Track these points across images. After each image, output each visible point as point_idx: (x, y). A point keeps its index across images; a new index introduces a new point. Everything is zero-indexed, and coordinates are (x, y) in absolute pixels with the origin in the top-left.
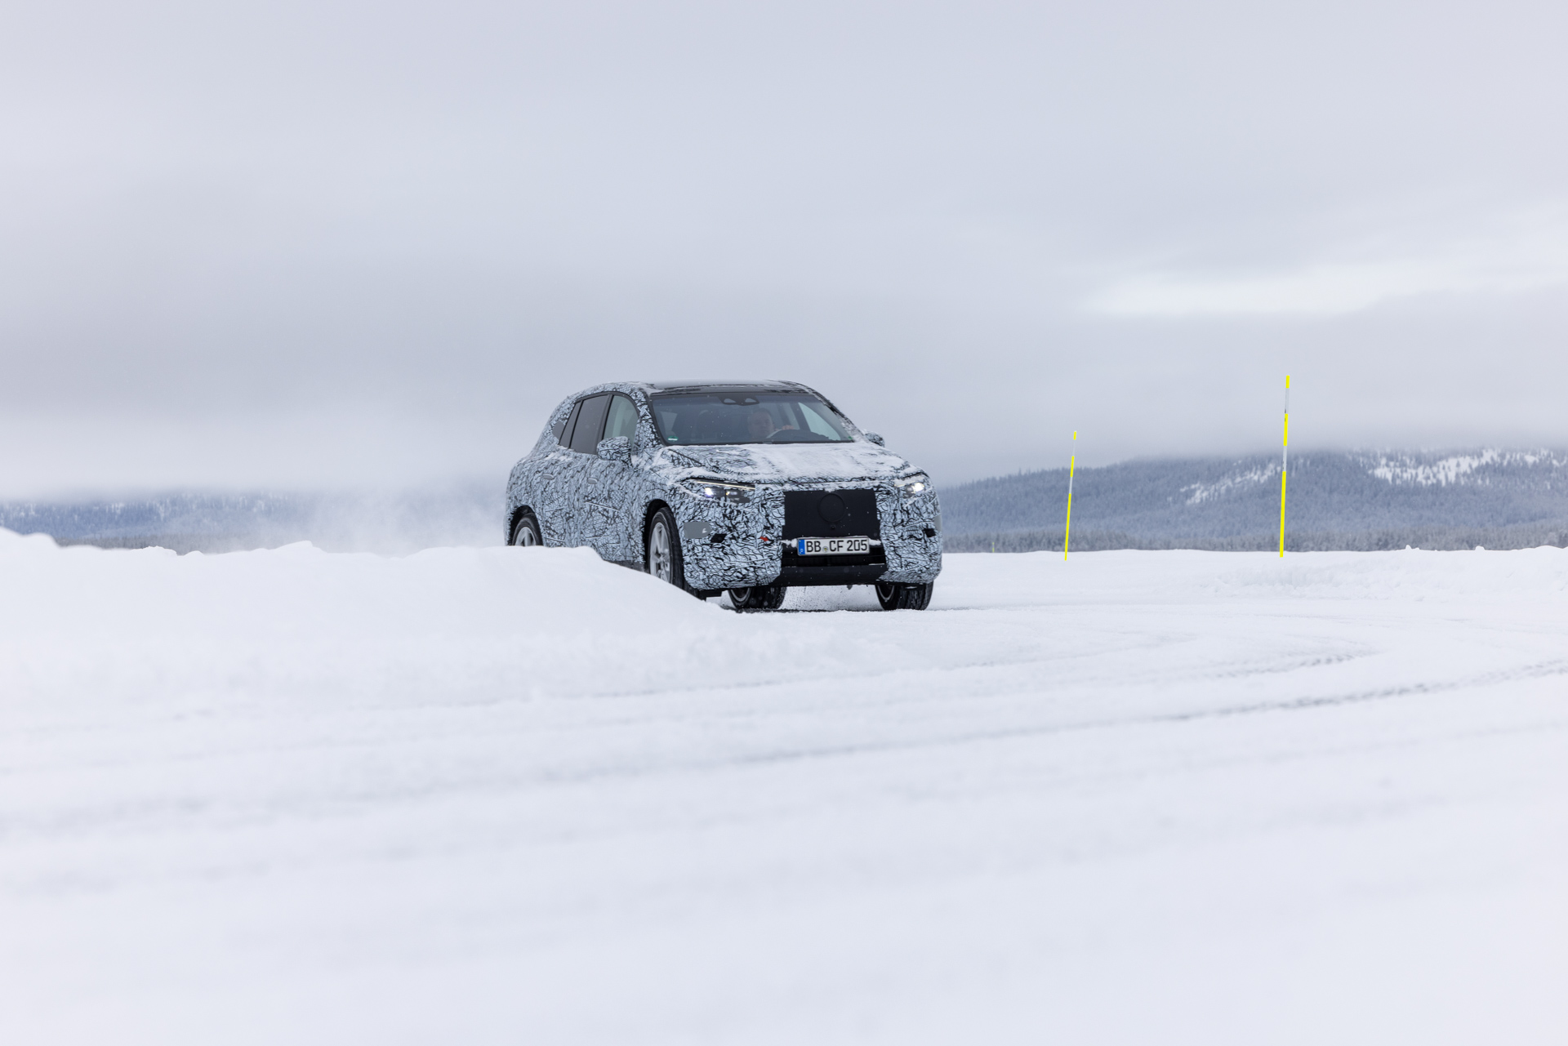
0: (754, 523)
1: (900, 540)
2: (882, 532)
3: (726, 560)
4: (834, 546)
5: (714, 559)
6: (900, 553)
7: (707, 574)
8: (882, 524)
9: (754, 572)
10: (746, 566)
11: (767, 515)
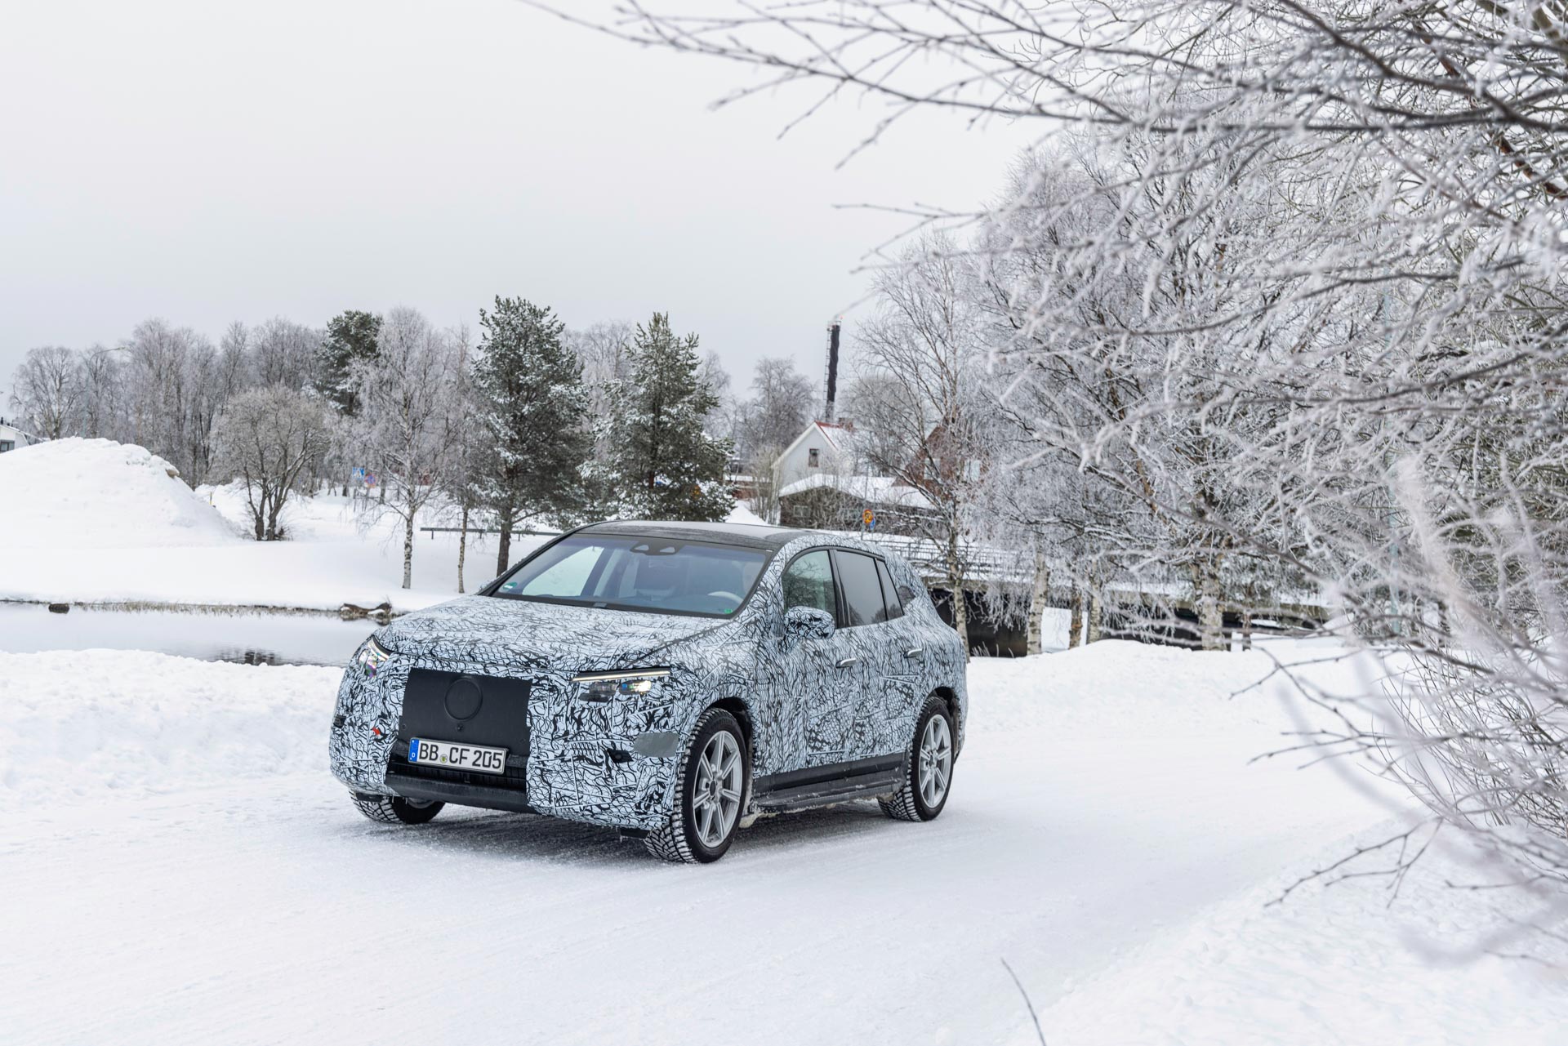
0: (370, 707)
1: (558, 761)
2: (533, 745)
3: (342, 754)
4: (456, 756)
6: (550, 781)
8: (534, 734)
9: (356, 776)
11: (385, 699)
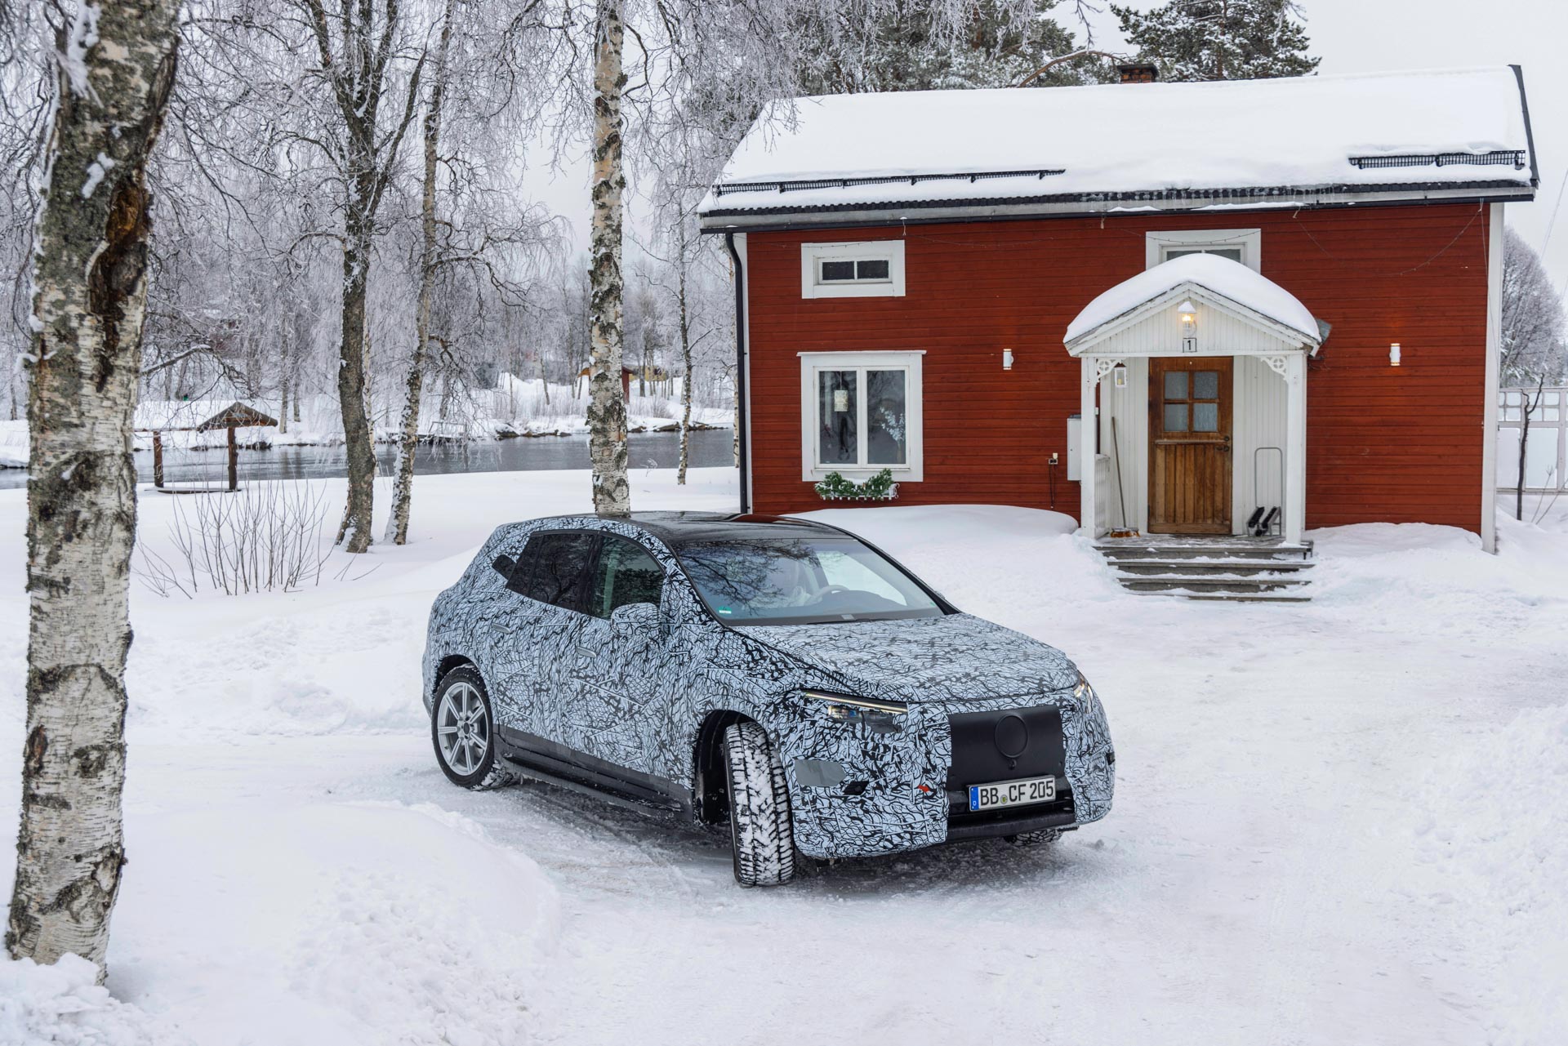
0: (909, 765)
1: (1087, 775)
2: (1067, 765)
3: (866, 821)
4: (1015, 793)
5: (848, 820)
6: (1089, 795)
7: (836, 841)
8: (1068, 755)
9: (911, 839)
10: (899, 830)
11: (928, 753)
